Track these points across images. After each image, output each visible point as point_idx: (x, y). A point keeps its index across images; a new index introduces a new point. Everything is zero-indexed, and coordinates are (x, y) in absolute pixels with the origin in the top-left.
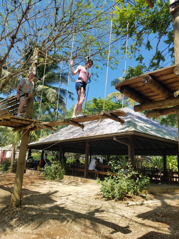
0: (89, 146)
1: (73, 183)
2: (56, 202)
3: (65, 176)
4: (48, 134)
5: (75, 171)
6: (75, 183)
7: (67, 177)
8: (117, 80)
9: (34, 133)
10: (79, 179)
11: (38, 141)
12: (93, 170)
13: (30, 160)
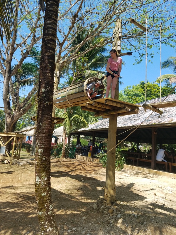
0: (157, 134)
1: (139, 174)
2: (146, 198)
3: (125, 165)
4: (96, 121)
5: (136, 161)
6: (142, 174)
7: (129, 167)
8: (168, 61)
10: (146, 170)
11: (88, 127)
12: (163, 161)
13: (79, 146)
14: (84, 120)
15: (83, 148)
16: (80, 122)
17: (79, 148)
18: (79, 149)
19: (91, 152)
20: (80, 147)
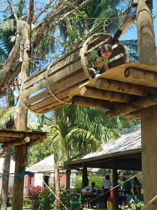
9: (90, 135)
13: (87, 190)
14: (92, 137)
15: (95, 193)
16: (85, 142)
17: (88, 194)
18: (89, 196)
19: (111, 200)
20: (90, 191)
